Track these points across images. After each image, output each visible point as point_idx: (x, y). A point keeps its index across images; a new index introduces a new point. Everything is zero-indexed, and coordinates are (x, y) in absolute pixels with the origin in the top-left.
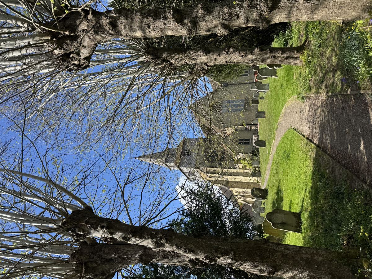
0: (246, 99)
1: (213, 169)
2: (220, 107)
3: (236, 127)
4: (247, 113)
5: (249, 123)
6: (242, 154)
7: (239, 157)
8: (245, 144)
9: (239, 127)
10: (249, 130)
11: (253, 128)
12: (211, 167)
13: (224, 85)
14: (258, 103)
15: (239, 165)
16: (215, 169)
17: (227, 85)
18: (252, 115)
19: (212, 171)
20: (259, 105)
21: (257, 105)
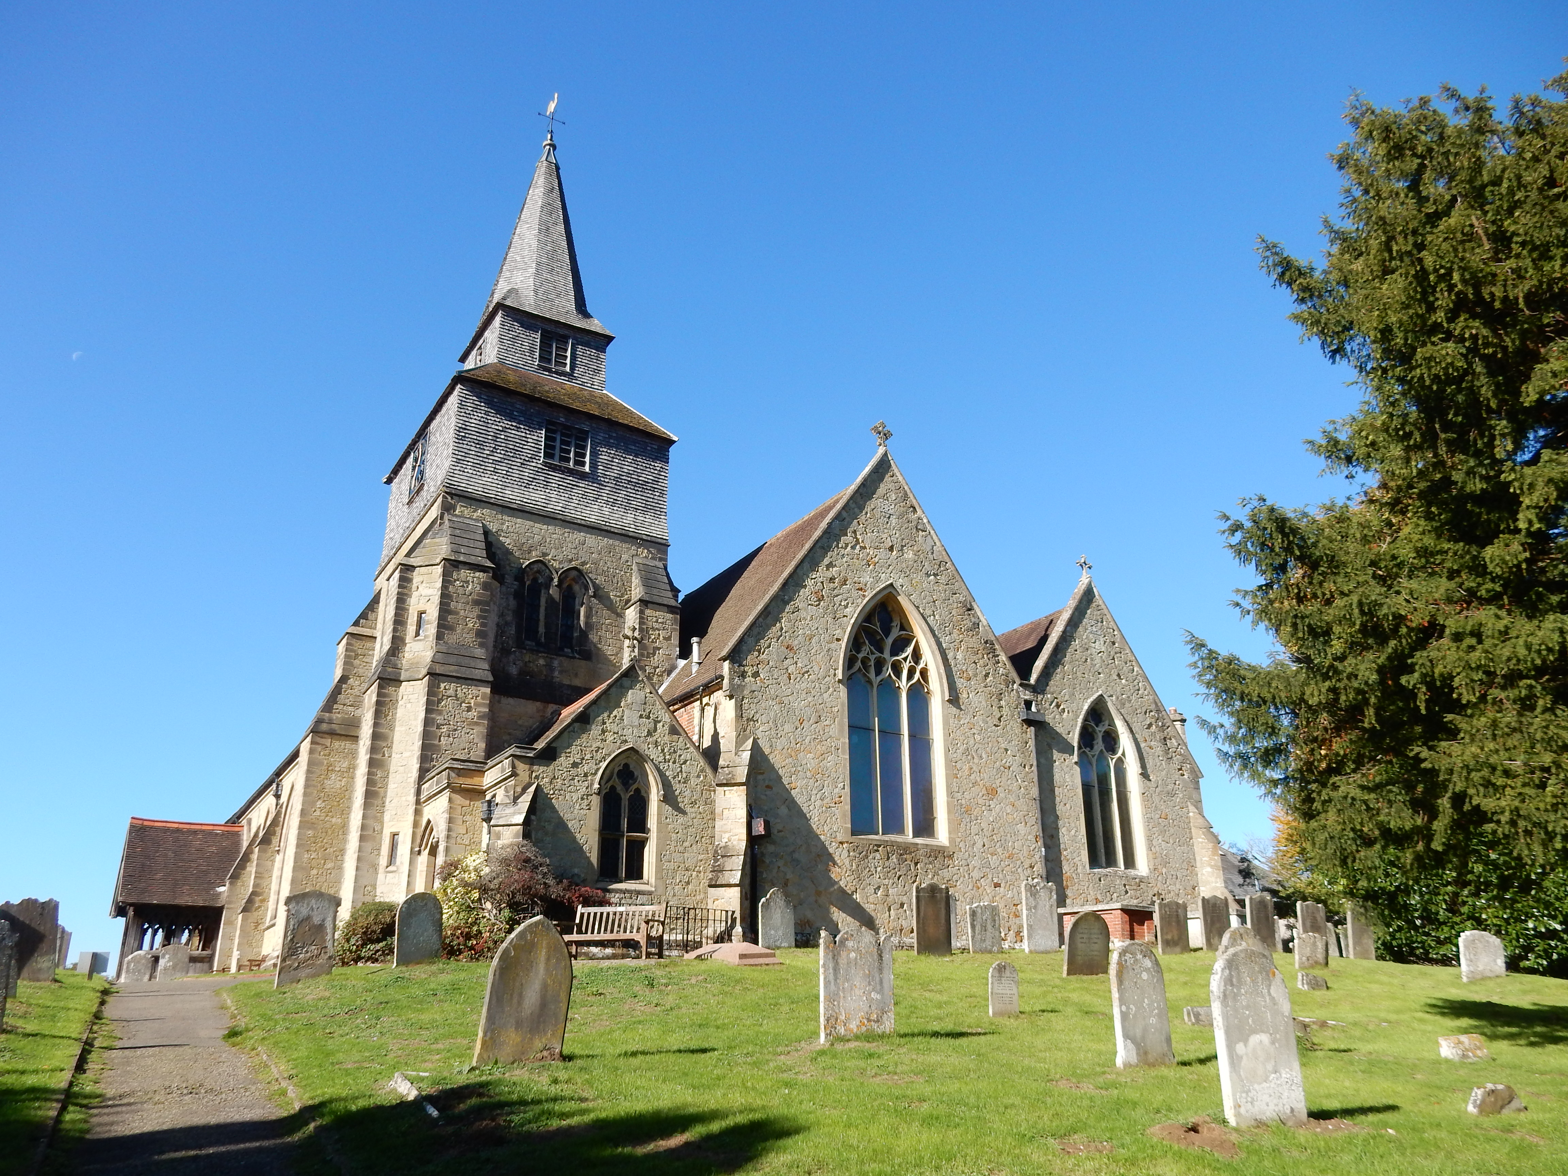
1: (433, 613)
5: (764, 874)
6: (520, 819)
7: (500, 796)
10: (715, 871)
13: (1028, 703)
15: (443, 801)
16: (430, 629)
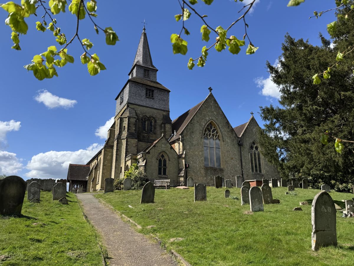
0: (222, 170)
1: (126, 127)
2: (211, 136)
3: (184, 156)
4: (203, 171)
5: (188, 174)
6: (144, 164)
7: (140, 160)
8: (160, 169)
9: (184, 161)
10: (179, 174)
11: (182, 179)
12: (129, 124)
13: (240, 141)
14: (217, 187)
16: (126, 130)
17: (240, 145)
18: (199, 179)
19: (124, 125)
20: (214, 188)
21: (213, 185)
